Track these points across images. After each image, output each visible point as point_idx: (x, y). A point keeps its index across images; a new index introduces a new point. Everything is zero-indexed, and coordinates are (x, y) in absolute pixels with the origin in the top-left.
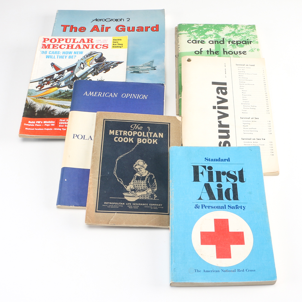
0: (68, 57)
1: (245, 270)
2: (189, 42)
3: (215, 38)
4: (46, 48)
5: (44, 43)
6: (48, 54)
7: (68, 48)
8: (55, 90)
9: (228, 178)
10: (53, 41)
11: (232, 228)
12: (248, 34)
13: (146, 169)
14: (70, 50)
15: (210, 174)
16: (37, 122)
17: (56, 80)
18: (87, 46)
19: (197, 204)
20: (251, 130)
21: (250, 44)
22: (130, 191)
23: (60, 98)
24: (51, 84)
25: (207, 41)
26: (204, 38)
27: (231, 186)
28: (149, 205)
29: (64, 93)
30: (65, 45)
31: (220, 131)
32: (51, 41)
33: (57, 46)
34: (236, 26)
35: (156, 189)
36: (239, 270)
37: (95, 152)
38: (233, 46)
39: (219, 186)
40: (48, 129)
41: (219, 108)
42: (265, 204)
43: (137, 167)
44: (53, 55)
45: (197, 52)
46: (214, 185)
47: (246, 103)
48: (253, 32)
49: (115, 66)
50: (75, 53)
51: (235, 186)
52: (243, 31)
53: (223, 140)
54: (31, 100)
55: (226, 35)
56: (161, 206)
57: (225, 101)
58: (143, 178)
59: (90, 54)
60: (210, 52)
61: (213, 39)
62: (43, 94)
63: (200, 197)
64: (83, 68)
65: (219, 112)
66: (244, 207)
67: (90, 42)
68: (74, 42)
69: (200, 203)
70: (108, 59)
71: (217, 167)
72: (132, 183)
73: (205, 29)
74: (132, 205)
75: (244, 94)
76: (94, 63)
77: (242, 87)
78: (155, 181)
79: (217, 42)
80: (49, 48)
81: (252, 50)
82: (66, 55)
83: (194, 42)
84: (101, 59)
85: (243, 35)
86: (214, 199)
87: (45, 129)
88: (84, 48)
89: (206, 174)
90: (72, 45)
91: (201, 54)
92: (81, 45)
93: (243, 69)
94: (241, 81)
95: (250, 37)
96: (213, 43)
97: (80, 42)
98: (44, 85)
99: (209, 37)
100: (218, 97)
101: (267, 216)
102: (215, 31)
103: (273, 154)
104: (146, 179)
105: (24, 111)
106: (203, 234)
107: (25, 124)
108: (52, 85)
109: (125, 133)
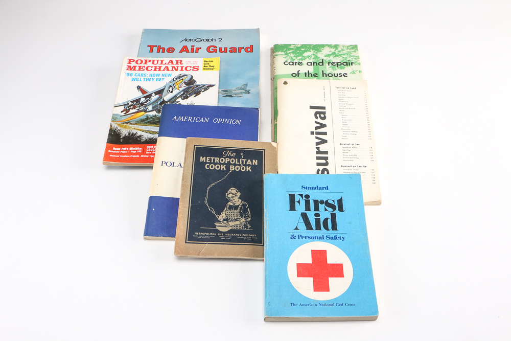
0: (155, 80)
1: (344, 304)
2: (286, 63)
3: (313, 59)
4: (131, 69)
5: (129, 65)
6: (133, 77)
7: (155, 70)
8: (142, 115)
9: (327, 208)
10: (139, 62)
11: (331, 260)
12: (350, 55)
13: (239, 198)
14: (157, 72)
15: (307, 203)
16: (122, 149)
17: (142, 104)
18: (176, 68)
19: (293, 234)
20: (352, 157)
21: (352, 65)
22: (222, 220)
23: (147, 123)
24: (137, 108)
25: (305, 62)
26: (302, 60)
27: (329, 216)
28: (242, 236)
29: (151, 118)
30: (152, 67)
31: (318, 158)
32: (137, 62)
33: (143, 68)
34: (336, 46)
35: (250, 219)
36: (337, 305)
37: (185, 180)
38: (333, 68)
39: (317, 215)
40: (134, 156)
41: (317, 133)
42: (365, 235)
43: (230, 196)
44: (139, 77)
45: (294, 75)
46: (311, 215)
47: (347, 128)
48: (355, 53)
49: (206, 89)
50: (163, 75)
51: (333, 216)
52: (344, 52)
53: (321, 168)
54: (116, 126)
55: (326, 56)
56: (254, 237)
57: (324, 126)
58: (236, 208)
59: (179, 77)
60: (308, 74)
61: (312, 61)
62: (129, 119)
63: (297, 227)
64: (172, 92)
65: (317, 138)
66: (343, 237)
67: (179, 63)
68: (162, 63)
69: (296, 233)
70: (199, 82)
71: (314, 196)
72: (224, 212)
73: (302, 49)
74: (224, 235)
75: (344, 119)
76: (184, 86)
77: (342, 112)
78: (249, 211)
79: (315, 64)
80: (135, 70)
81: (353, 72)
82: (153, 78)
83: (291, 63)
84: (191, 82)
85: (344, 56)
86: (311, 229)
87: (131, 156)
88: (172, 70)
89: (303, 203)
90: (160, 67)
91: (298, 76)
92: (170, 66)
93: (343, 92)
94: (341, 105)
95: (352, 58)
96: (311, 65)
97: (168, 64)
98: (129, 109)
99: (307, 59)
100: (316, 122)
101: (368, 248)
102: (314, 52)
103: (374, 182)
104: (239, 208)
105: (109, 136)
106: (299, 265)
107: (109, 151)
108: (138, 110)
109: (217, 160)
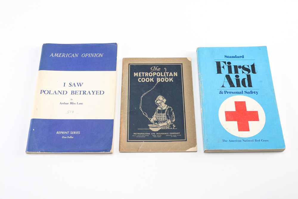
1: (260, 140)
9: (244, 71)
11: (249, 109)
13: (165, 104)
15: (230, 68)
19: (221, 90)
27: (246, 77)
35: (174, 120)
36: (256, 140)
39: (237, 76)
42: (273, 90)
43: (158, 102)
46: (233, 76)
51: (249, 77)
63: (223, 85)
66: (257, 92)
69: (223, 90)
71: (234, 62)
78: (173, 113)
86: (234, 86)
89: (226, 67)
101: (275, 99)
104: (166, 112)
106: (227, 113)
109: (147, 74)
